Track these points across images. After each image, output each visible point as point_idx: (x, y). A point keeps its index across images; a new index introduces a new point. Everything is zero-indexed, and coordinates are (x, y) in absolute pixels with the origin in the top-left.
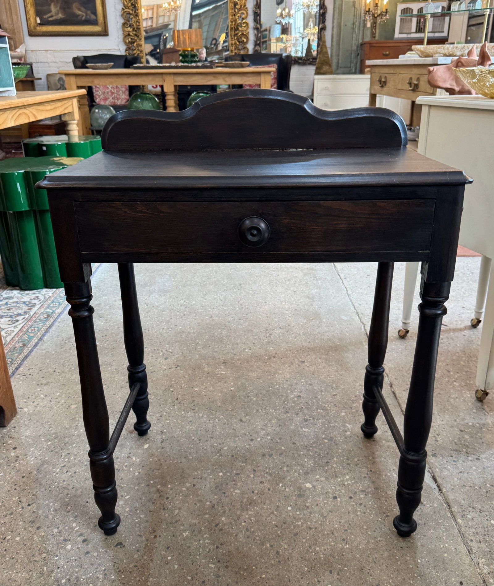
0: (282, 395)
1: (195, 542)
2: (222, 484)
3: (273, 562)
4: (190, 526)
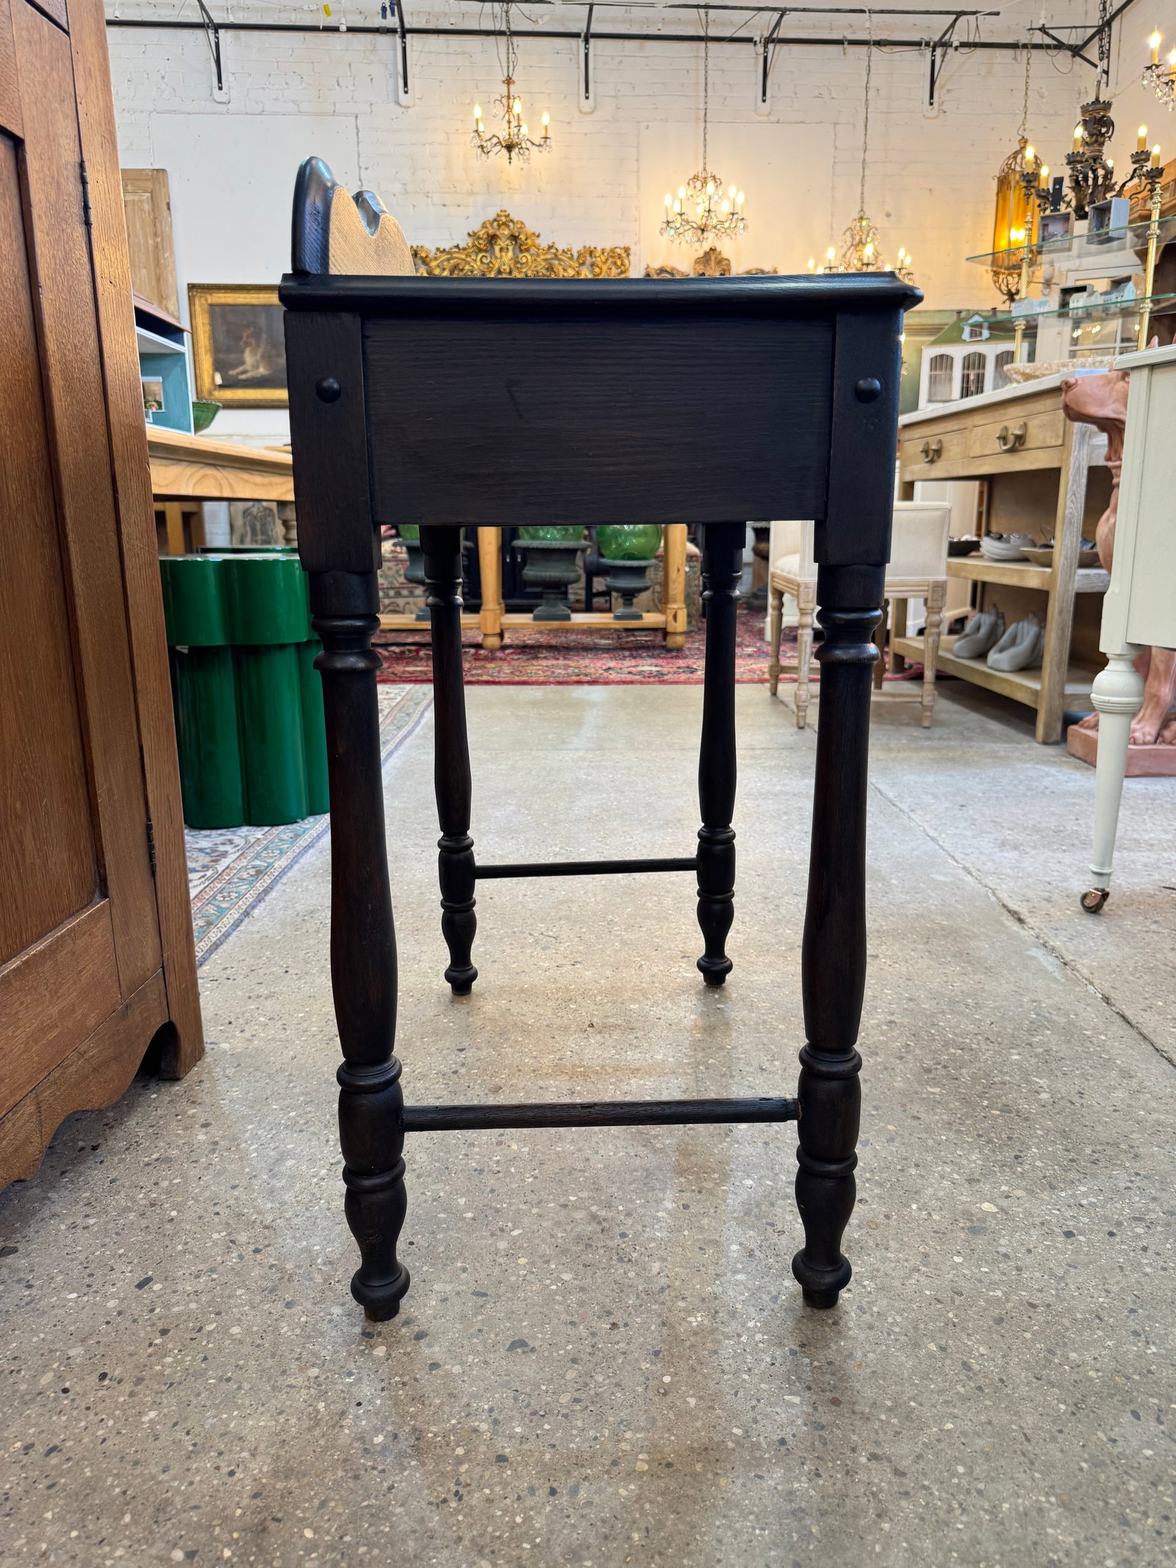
1: (728, 1338)
2: (758, 1205)
4: (703, 1300)
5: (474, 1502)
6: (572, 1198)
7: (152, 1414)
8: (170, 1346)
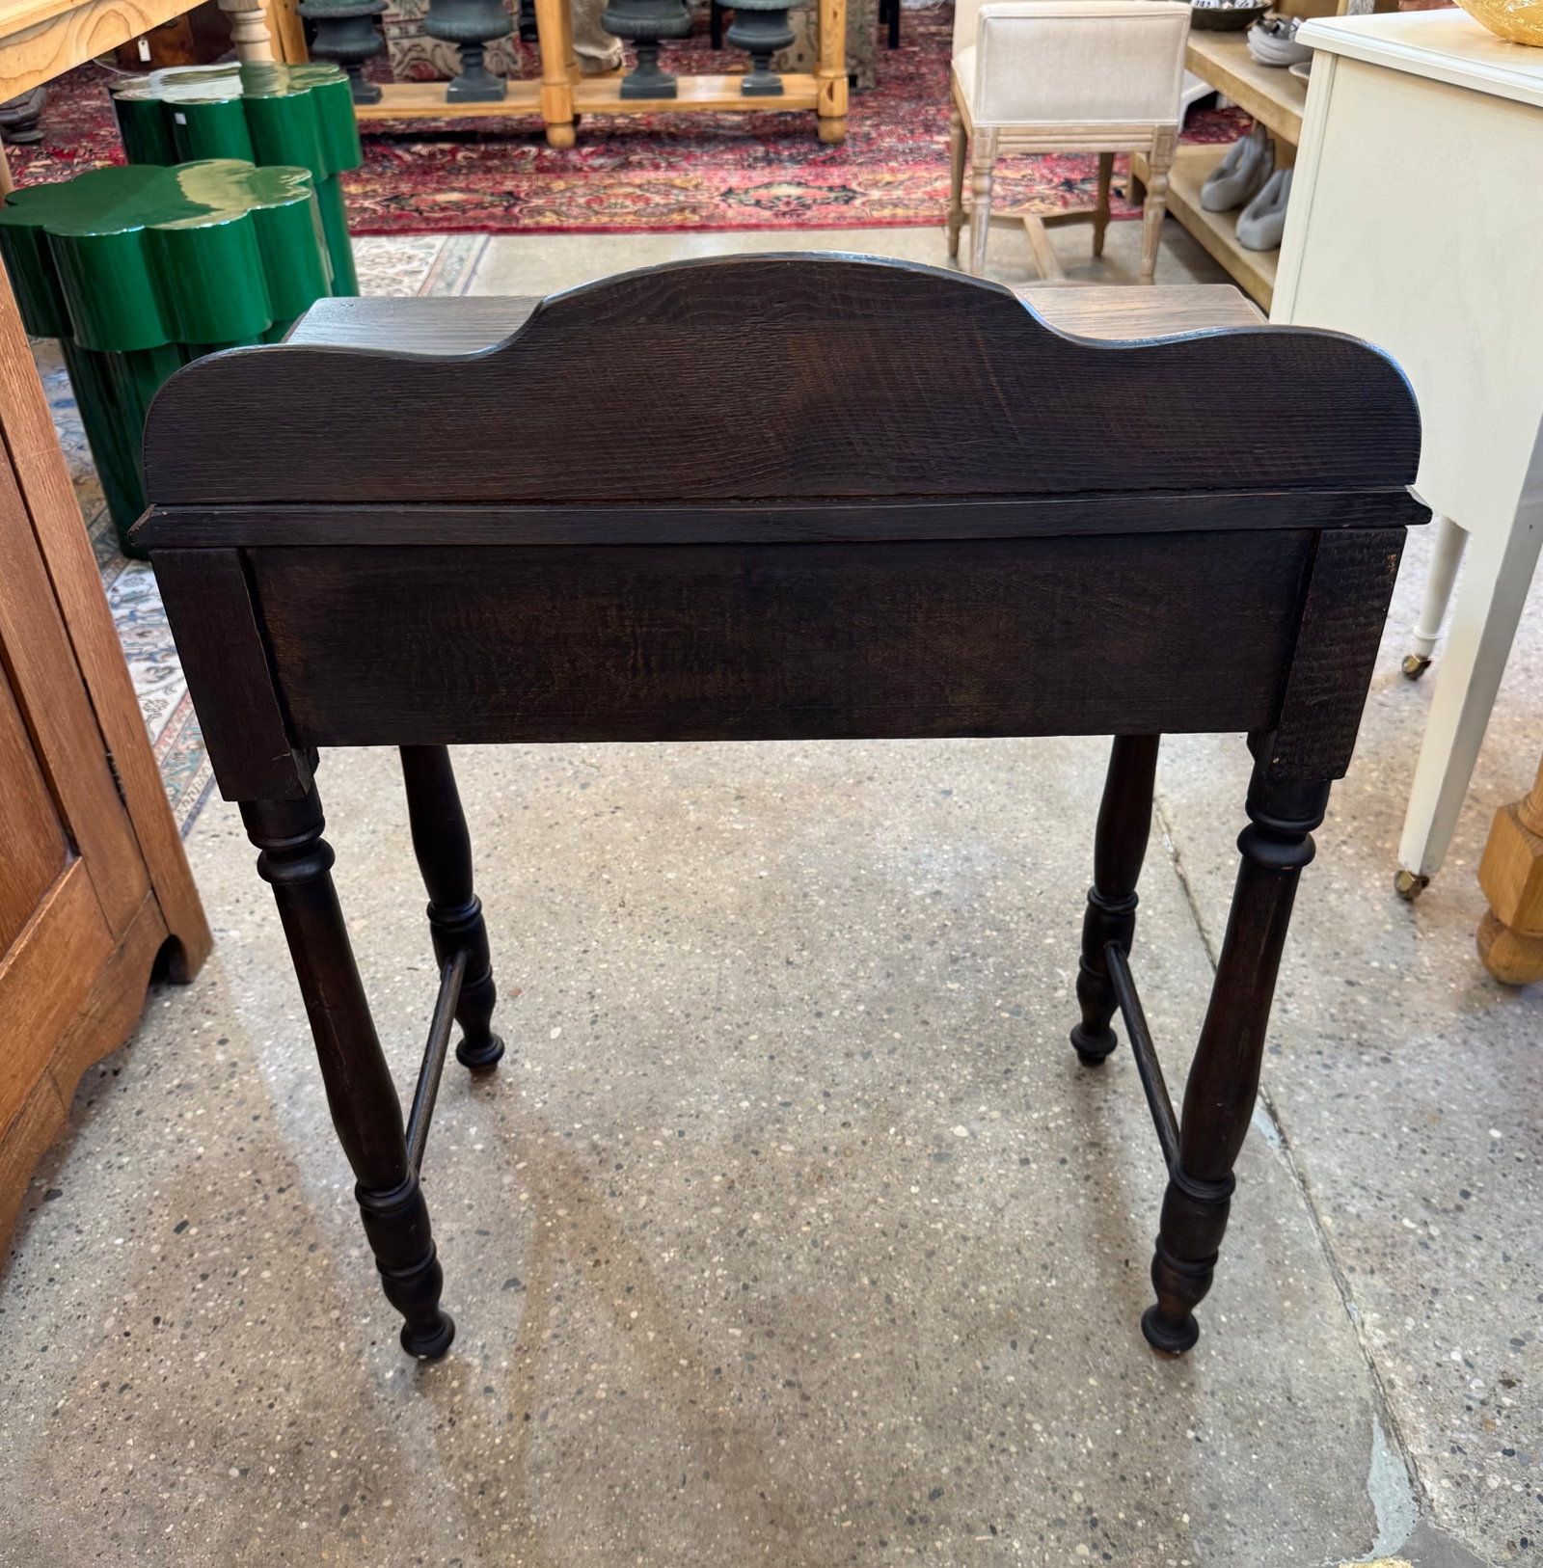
0: (892, 891)
1: (693, 1273)
2: (748, 1131)
3: (877, 1321)
4: (679, 1235)
5: (464, 1427)
6: (577, 1126)
7: (202, 1355)
8: (211, 1291)
